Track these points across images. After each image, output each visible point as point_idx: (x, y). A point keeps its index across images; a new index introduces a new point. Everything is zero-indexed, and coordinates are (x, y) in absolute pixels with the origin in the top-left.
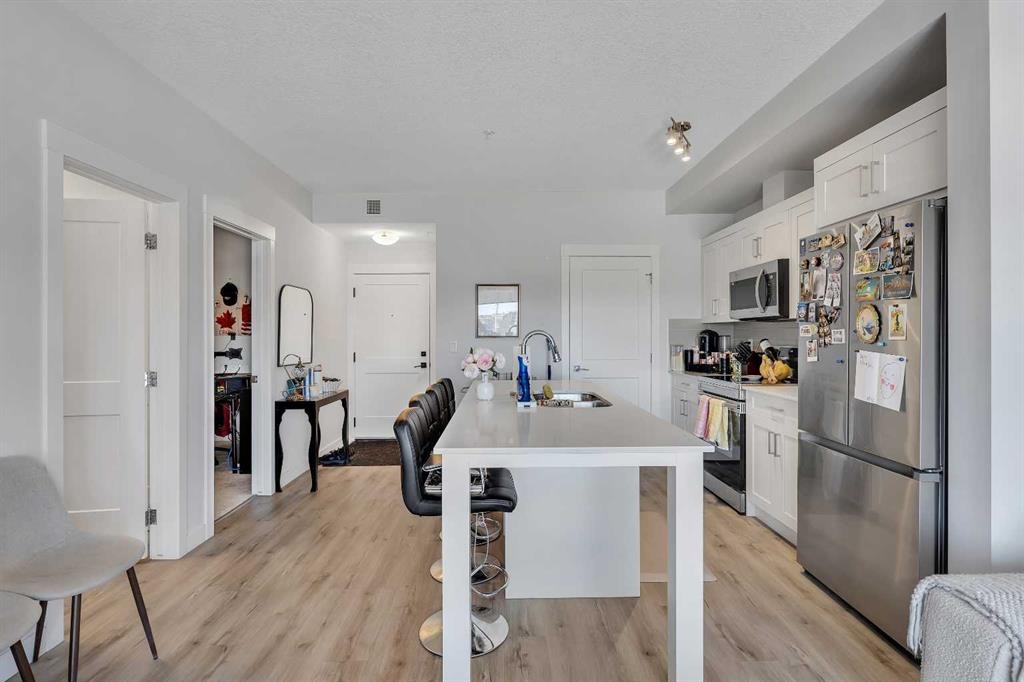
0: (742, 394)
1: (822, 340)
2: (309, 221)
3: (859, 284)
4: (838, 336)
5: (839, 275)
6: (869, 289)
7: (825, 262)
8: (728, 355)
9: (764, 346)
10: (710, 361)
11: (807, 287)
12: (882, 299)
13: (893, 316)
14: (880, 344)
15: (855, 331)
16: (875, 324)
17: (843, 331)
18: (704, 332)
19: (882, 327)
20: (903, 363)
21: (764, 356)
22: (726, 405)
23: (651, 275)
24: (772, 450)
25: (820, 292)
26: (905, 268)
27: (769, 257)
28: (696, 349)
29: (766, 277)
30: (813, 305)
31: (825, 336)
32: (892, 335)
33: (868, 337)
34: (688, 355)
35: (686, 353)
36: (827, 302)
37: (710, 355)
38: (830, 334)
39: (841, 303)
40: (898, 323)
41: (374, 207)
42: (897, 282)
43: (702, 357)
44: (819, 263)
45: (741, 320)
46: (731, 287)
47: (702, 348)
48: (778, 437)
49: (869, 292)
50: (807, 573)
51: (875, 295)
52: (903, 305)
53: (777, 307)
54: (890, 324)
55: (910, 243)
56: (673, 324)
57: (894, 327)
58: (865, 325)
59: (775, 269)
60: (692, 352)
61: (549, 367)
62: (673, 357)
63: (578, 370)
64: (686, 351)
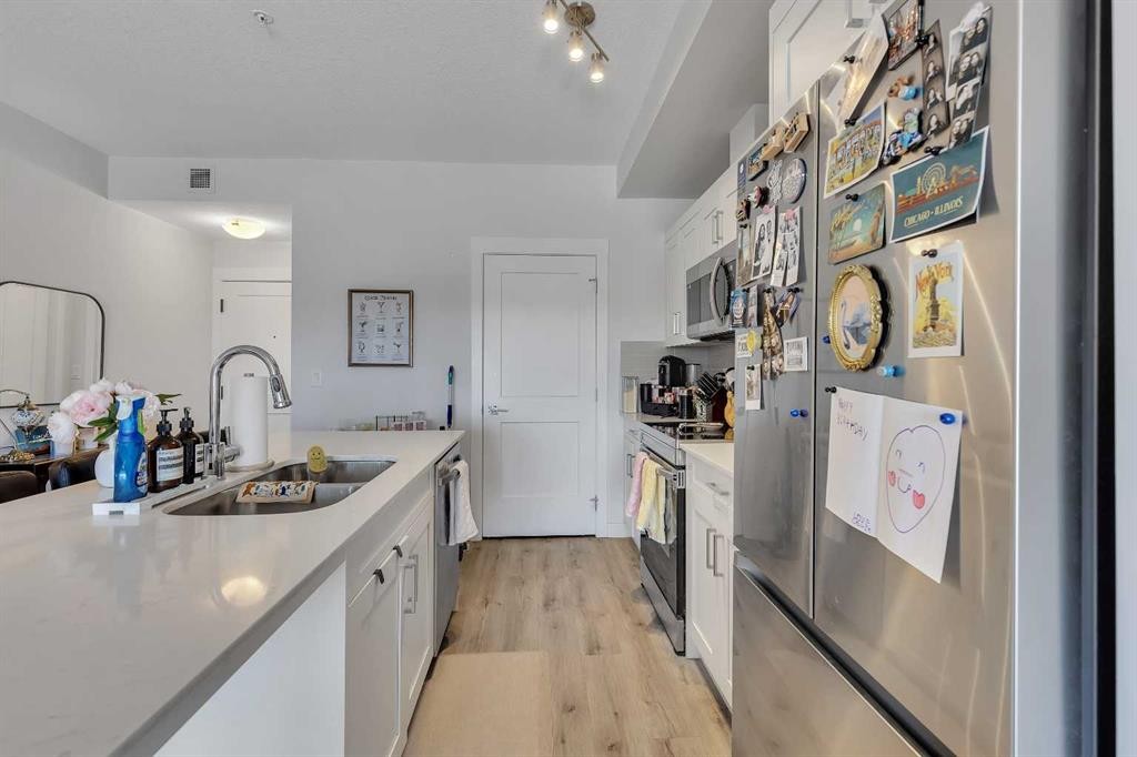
0: (680, 456)
1: (767, 366)
2: (104, 199)
3: (838, 217)
4: (795, 353)
5: (797, 211)
6: (858, 224)
7: (774, 193)
8: (689, 391)
10: (668, 399)
11: (747, 255)
12: (890, 241)
13: (920, 285)
14: (884, 370)
15: (827, 340)
16: (872, 315)
17: (804, 340)
18: (665, 359)
19: (893, 321)
20: (955, 431)
21: (730, 395)
22: (662, 473)
23: (596, 280)
24: (712, 563)
27: (730, 239)
29: (725, 269)
30: (754, 290)
31: (773, 354)
32: (919, 343)
33: (857, 352)
34: (645, 390)
35: (642, 388)
36: (775, 281)
37: (670, 391)
38: (781, 350)
39: (802, 277)
40: (935, 307)
41: (200, 178)
42: (933, 180)
43: (662, 393)
44: (764, 198)
45: (703, 339)
46: (688, 291)
47: (662, 382)
48: (719, 541)
49: (859, 232)
51: (873, 236)
52: (954, 246)
54: (912, 310)
56: (627, 348)
57: (925, 319)
58: (849, 319)
60: (649, 385)
61: (450, 407)
62: (625, 394)
63: (494, 412)
64: (642, 385)
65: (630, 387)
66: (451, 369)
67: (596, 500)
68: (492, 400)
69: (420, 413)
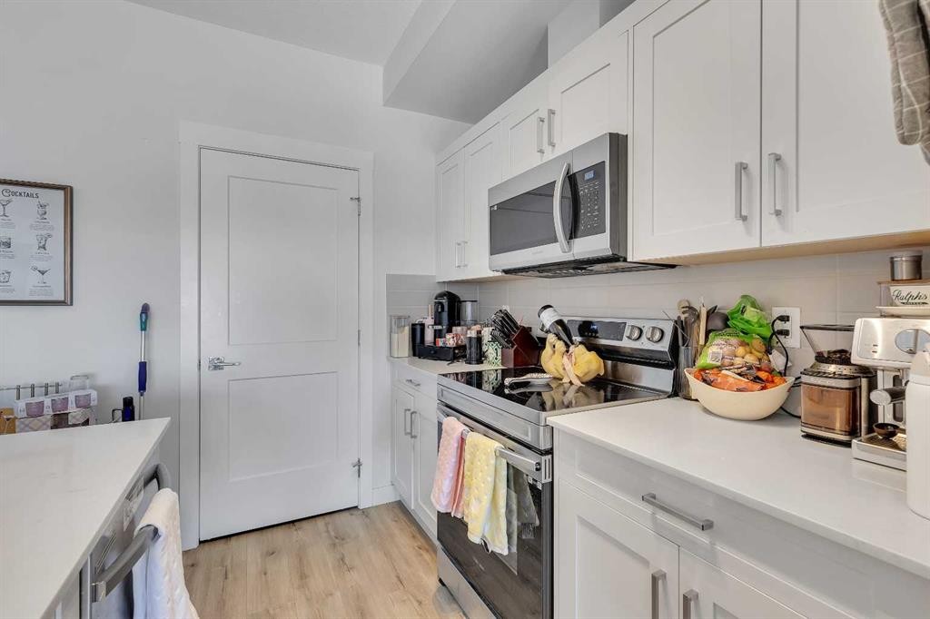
8: (479, 332)
9: (548, 318)
10: (450, 341)
18: (441, 295)
21: (551, 338)
22: (502, 455)
23: (358, 199)
28: (429, 321)
29: (575, 178)
34: (417, 331)
35: (412, 328)
37: (450, 331)
43: (438, 334)
45: (506, 272)
46: (492, 213)
47: (438, 320)
56: (393, 282)
60: (422, 325)
61: (143, 366)
62: (395, 336)
63: (217, 366)
64: (413, 325)
65: (400, 327)
66: (145, 310)
67: (359, 464)
68: (213, 349)
69: (87, 376)
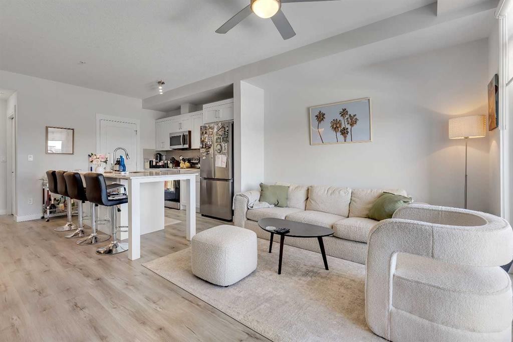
3: (217, 139)
4: (211, 151)
5: (211, 136)
6: (219, 140)
7: (208, 133)
9: (181, 158)
10: (160, 164)
11: (202, 139)
12: (222, 143)
13: (224, 147)
14: (221, 153)
15: (216, 150)
16: (220, 148)
18: (157, 154)
19: (222, 149)
20: (226, 157)
21: (181, 161)
23: (136, 131)
25: (206, 141)
26: (226, 136)
27: (185, 129)
28: (154, 160)
29: (184, 136)
30: (204, 144)
31: (208, 152)
32: (224, 151)
33: (219, 151)
35: (150, 161)
36: (208, 143)
37: (160, 162)
39: (212, 143)
42: (225, 139)
43: (156, 163)
44: (206, 133)
46: (170, 138)
47: (157, 159)
50: (203, 215)
51: (220, 142)
52: (226, 144)
53: (188, 145)
55: (228, 130)
56: (145, 150)
57: (224, 149)
58: (218, 149)
59: (187, 134)
65: (146, 162)
